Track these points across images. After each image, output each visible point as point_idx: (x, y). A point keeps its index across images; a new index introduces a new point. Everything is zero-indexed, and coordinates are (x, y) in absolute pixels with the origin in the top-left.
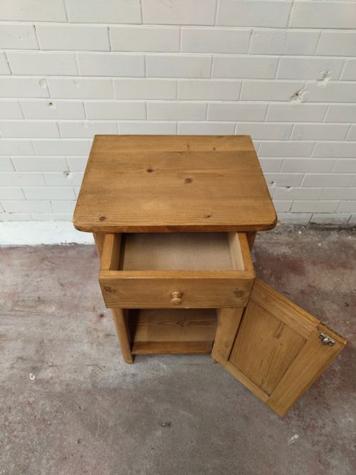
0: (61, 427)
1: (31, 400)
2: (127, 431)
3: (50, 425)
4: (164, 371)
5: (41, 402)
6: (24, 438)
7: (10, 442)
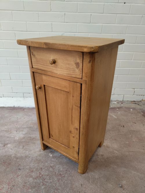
0: (70, 178)
1: (52, 165)
2: (107, 181)
3: (64, 177)
4: (117, 154)
5: (57, 166)
6: (51, 183)
7: (44, 184)
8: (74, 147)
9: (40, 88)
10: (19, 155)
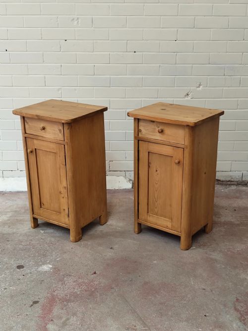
0: (61, 245)
1: (43, 238)
2: (99, 246)
3: (55, 244)
4: (119, 229)
6: (41, 247)
7: (34, 248)
8: (64, 210)
9: (32, 152)
10: (5, 232)
